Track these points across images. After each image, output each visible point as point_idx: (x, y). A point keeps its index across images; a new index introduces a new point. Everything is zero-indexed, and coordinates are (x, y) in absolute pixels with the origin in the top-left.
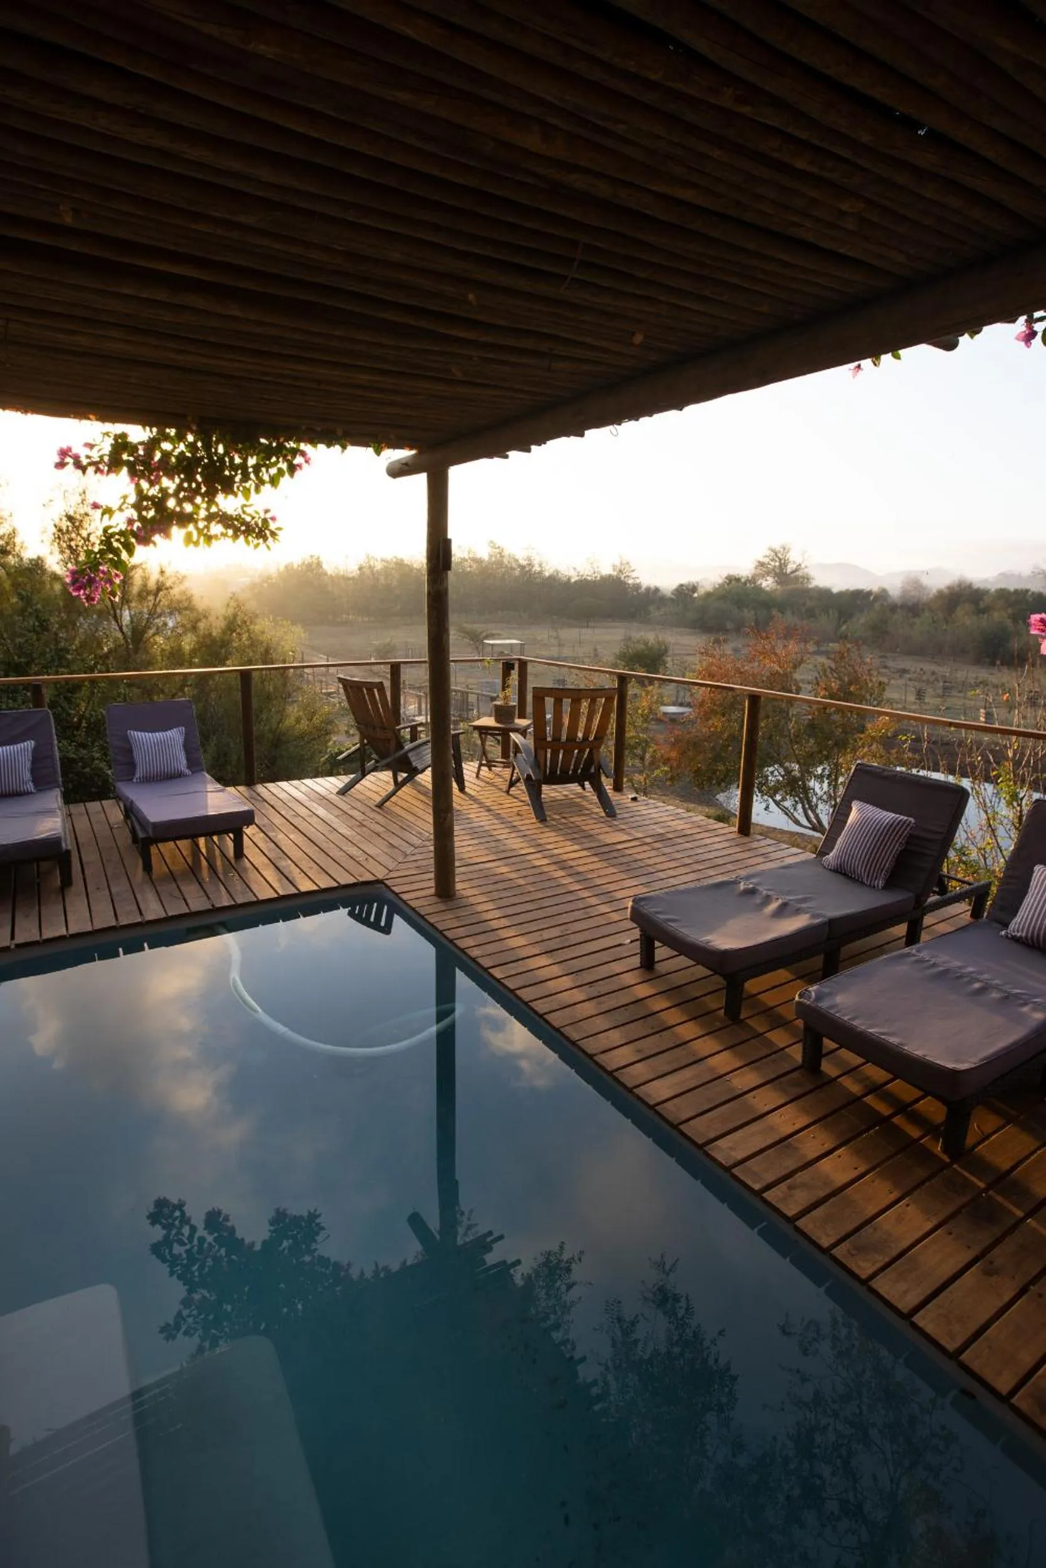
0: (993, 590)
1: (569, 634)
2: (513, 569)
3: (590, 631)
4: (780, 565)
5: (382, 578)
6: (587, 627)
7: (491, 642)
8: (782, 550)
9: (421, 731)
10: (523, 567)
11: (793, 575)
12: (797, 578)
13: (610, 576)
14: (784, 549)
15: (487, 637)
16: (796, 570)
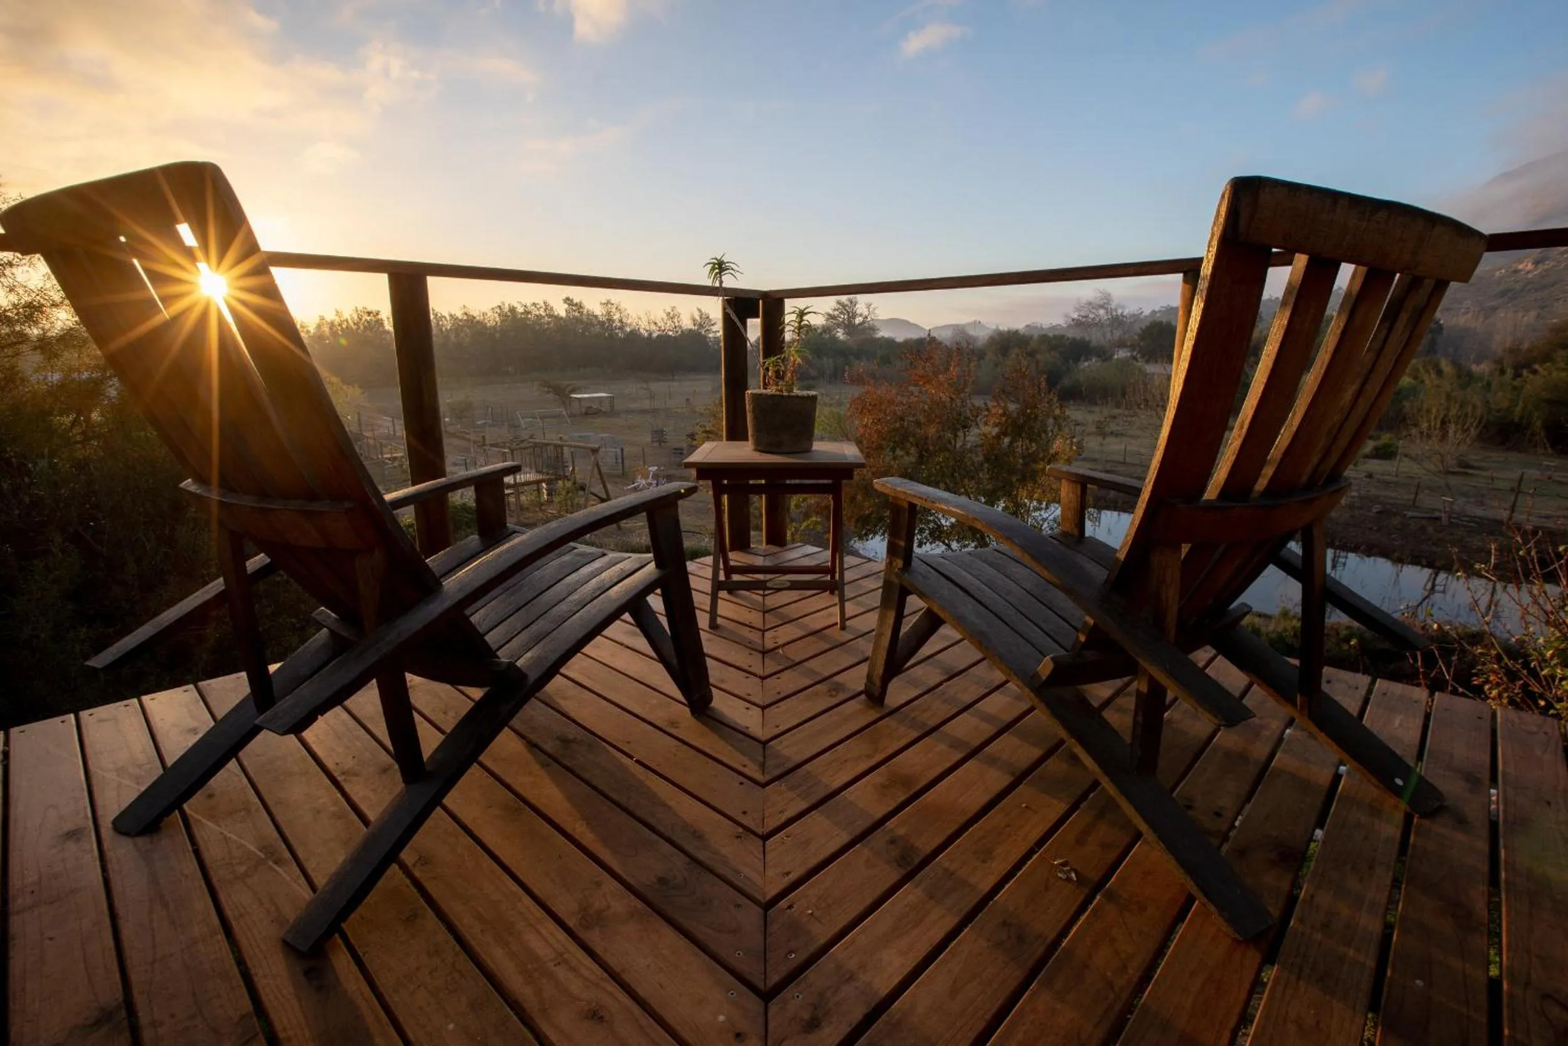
0: (1036, 336)
1: (658, 387)
2: (592, 325)
3: (675, 384)
4: (849, 318)
5: (453, 337)
6: (673, 380)
7: (579, 396)
8: (848, 303)
9: (509, 495)
10: (602, 324)
11: (860, 327)
12: (864, 329)
13: (690, 330)
14: (851, 302)
15: (574, 391)
16: (864, 322)
